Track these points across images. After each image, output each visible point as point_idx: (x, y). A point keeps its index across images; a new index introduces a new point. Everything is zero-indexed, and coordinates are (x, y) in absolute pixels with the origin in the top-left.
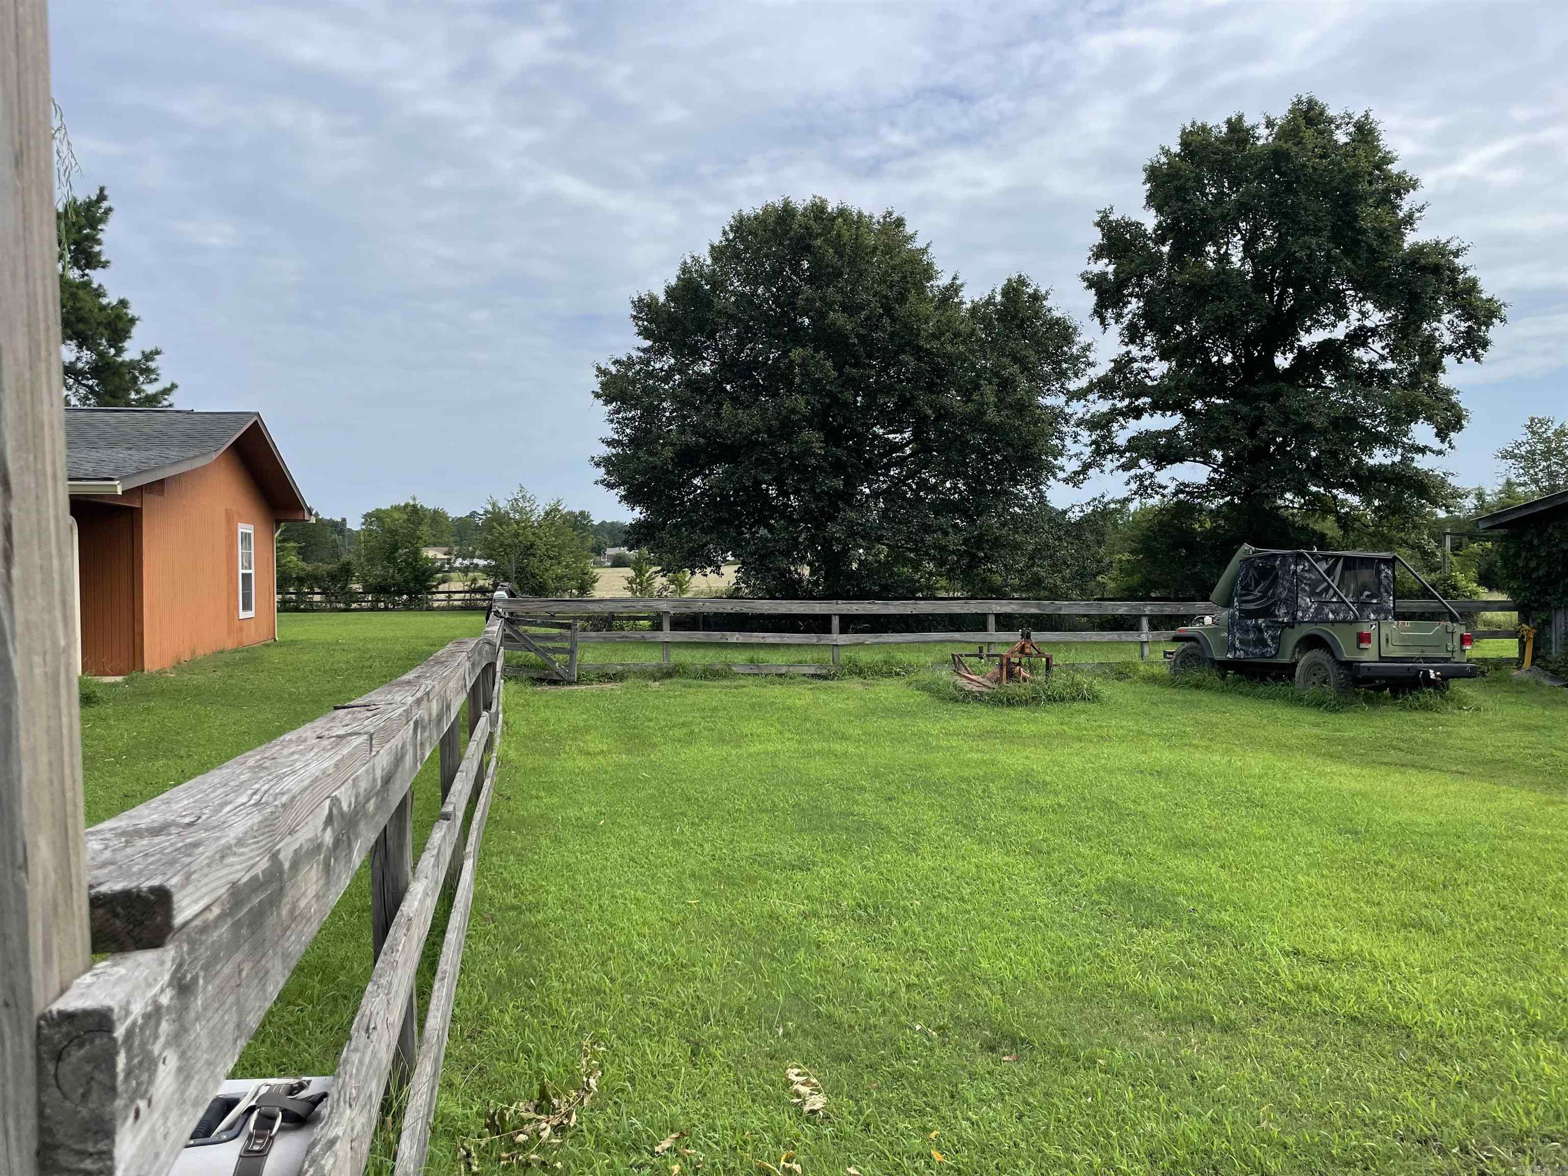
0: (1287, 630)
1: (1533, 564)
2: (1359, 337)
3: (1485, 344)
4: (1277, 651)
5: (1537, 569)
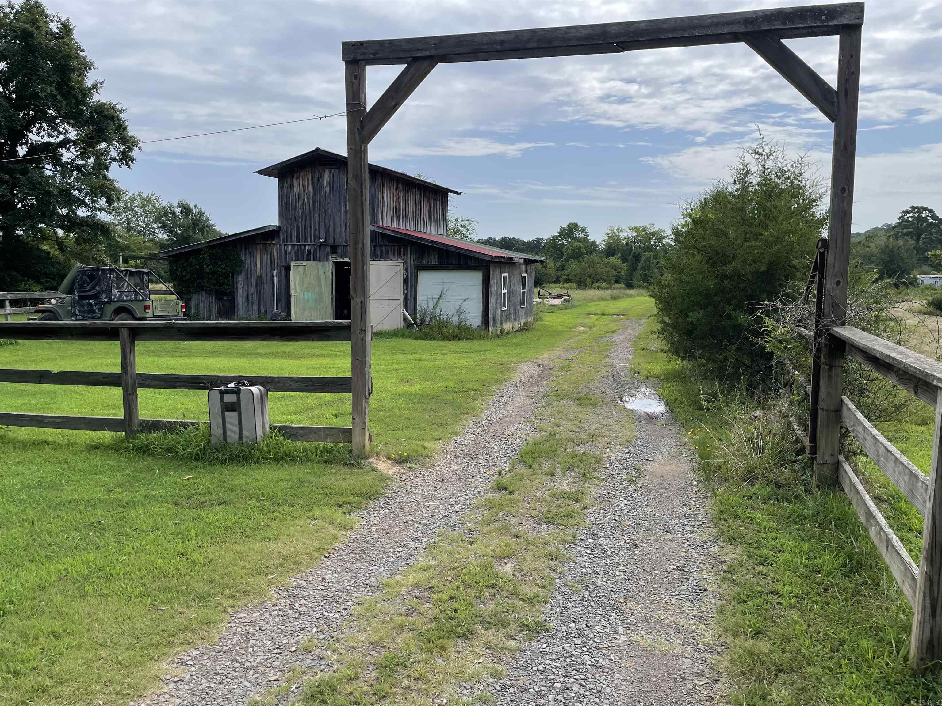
1: (184, 274)
2: (64, 144)
3: (132, 160)
4: (101, 315)
5: (185, 276)
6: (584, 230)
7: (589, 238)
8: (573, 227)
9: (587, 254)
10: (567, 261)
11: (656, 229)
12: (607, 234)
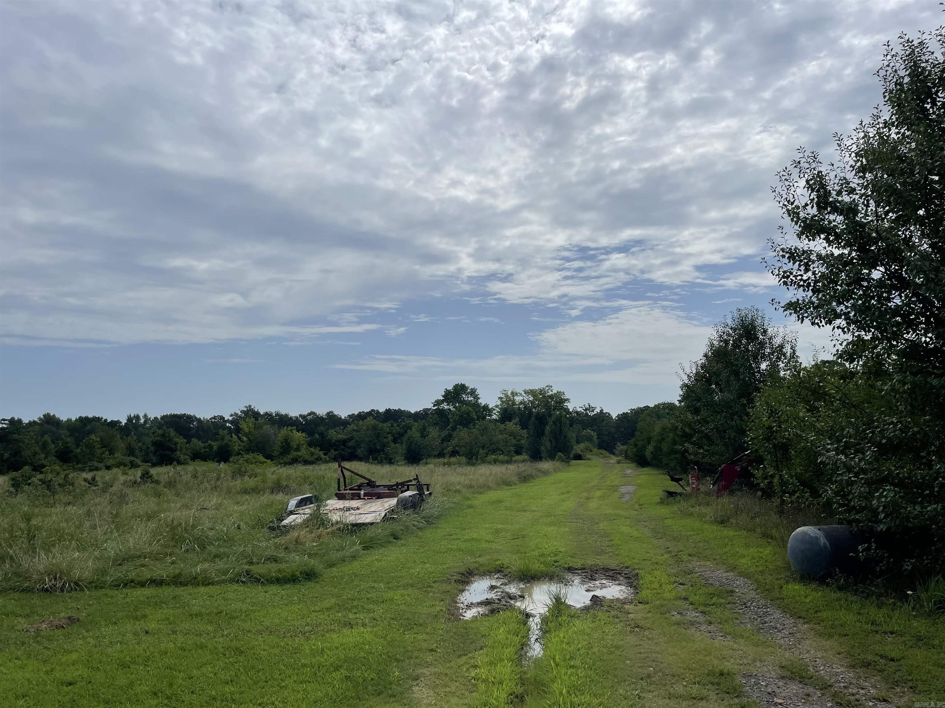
6: (473, 392)
8: (460, 389)
9: (478, 419)
10: (454, 429)
11: (555, 391)
12: (500, 398)
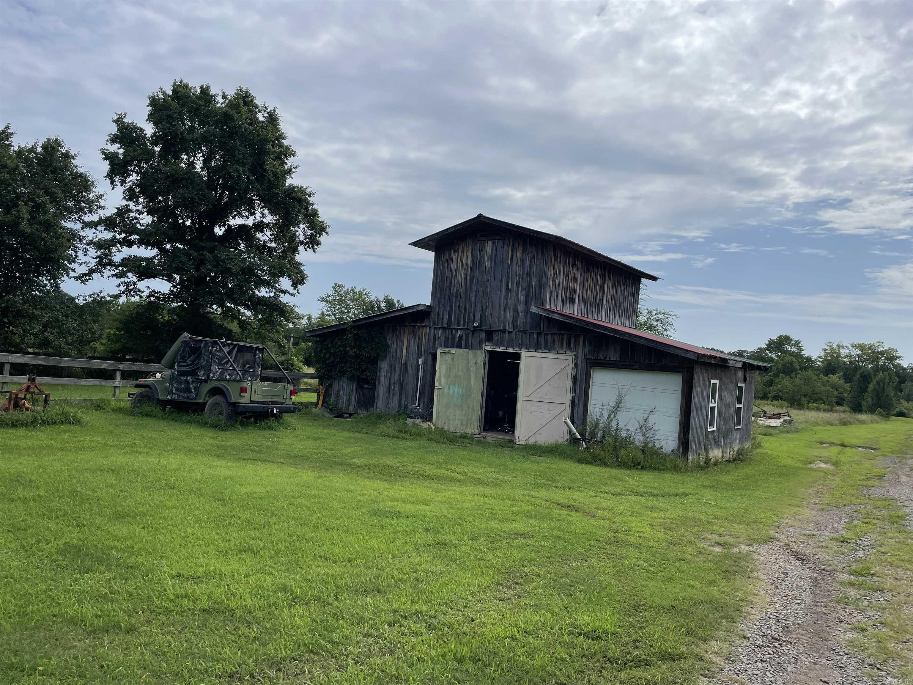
0: (204, 383)
3: (318, 244)
4: (197, 395)
6: (797, 344)
7: (803, 353)
8: (784, 340)
9: (801, 369)
10: (776, 375)
11: (886, 348)
12: (825, 350)
